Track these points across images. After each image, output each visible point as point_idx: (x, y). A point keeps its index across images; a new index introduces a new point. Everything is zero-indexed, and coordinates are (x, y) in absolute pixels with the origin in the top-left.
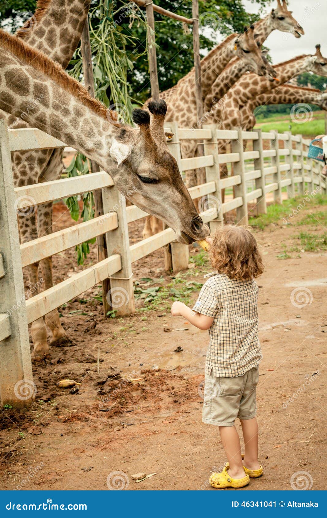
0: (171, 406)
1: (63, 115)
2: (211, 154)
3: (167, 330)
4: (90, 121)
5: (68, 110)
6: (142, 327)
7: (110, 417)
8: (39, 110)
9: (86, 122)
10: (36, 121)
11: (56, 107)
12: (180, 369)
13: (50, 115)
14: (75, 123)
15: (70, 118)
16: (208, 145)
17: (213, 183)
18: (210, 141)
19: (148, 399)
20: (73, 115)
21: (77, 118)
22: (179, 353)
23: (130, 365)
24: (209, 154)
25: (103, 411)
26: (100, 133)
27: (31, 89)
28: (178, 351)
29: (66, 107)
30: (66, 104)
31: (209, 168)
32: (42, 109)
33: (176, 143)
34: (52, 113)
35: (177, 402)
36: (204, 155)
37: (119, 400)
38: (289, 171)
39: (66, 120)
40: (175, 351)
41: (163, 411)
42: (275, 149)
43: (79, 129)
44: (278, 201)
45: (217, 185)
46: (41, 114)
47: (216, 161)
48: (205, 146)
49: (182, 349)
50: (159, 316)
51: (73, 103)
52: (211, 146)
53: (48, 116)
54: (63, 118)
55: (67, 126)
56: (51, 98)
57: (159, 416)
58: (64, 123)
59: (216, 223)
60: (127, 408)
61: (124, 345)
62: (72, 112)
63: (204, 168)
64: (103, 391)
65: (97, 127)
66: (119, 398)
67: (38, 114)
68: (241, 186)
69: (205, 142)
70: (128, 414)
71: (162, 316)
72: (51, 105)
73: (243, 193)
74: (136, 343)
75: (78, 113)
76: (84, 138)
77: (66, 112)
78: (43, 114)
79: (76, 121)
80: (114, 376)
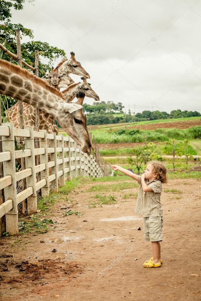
0: (64, 275)
1: (39, 94)
2: (43, 147)
3: (42, 242)
4: (51, 96)
5: (41, 92)
6: (27, 240)
7: (33, 281)
8: (27, 93)
9: (50, 96)
10: (25, 98)
11: (35, 91)
12: (60, 259)
13: (33, 95)
14: (45, 97)
15: (42, 95)
16: (42, 142)
17: (45, 164)
18: (43, 139)
19: (50, 272)
20: (43, 94)
21: (46, 95)
22: (55, 252)
23: (30, 258)
24: (42, 147)
25: (27, 278)
26: (57, 101)
27: (24, 84)
28: (54, 252)
29: (40, 91)
30: (40, 90)
31: (42, 155)
32: (29, 92)
33: (32, 139)
34: (34, 94)
35: (67, 273)
36: (39, 148)
37: (34, 273)
38: (74, 161)
39: (41, 96)
40: (52, 251)
41: (61, 277)
42: (69, 147)
43: (47, 99)
44: (69, 178)
45: (47, 166)
46: (28, 95)
47: (46, 151)
48: (40, 142)
49: (56, 250)
50: (34, 236)
51: (42, 89)
52: (44, 142)
53: (32, 96)
54: (39, 95)
55: (41, 99)
56: (33, 88)
57: (60, 279)
58: (40, 98)
59: (45, 188)
60: (40, 276)
61: (22, 249)
62: (43, 93)
63: (39, 155)
64: (23, 269)
65: (55, 98)
66: (34, 272)
67: (27, 95)
68: (55, 168)
69: (40, 140)
70: (42, 279)
71: (35, 235)
72: (33, 90)
73: (56, 172)
74: (27, 248)
75: (45, 93)
76: (49, 102)
77: (40, 93)
78: (29, 95)
79: (45, 96)
80: (25, 262)
